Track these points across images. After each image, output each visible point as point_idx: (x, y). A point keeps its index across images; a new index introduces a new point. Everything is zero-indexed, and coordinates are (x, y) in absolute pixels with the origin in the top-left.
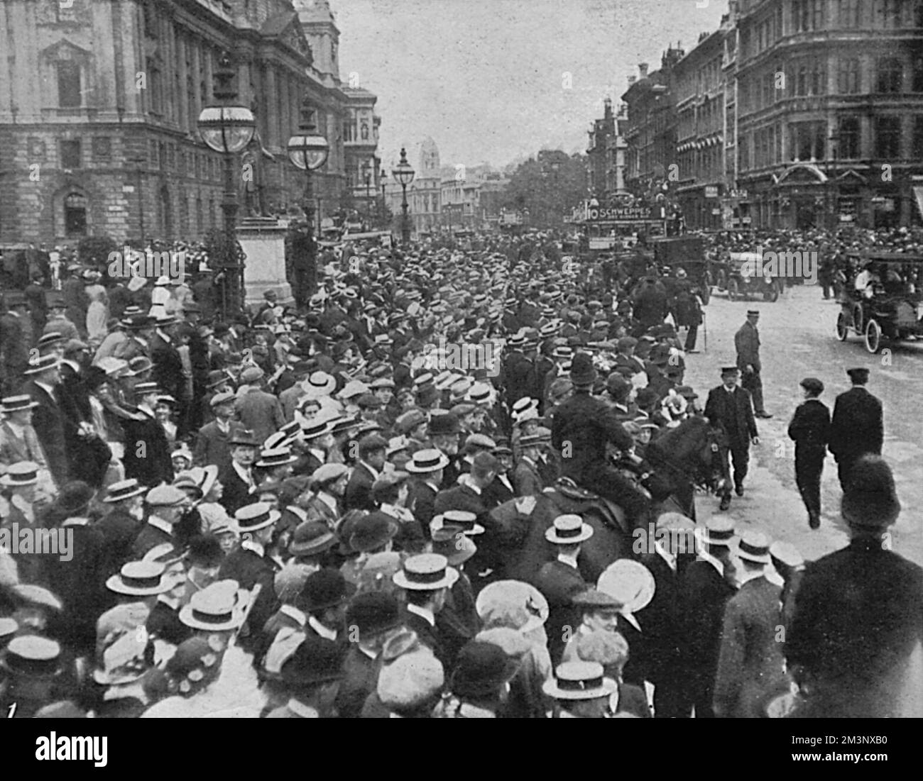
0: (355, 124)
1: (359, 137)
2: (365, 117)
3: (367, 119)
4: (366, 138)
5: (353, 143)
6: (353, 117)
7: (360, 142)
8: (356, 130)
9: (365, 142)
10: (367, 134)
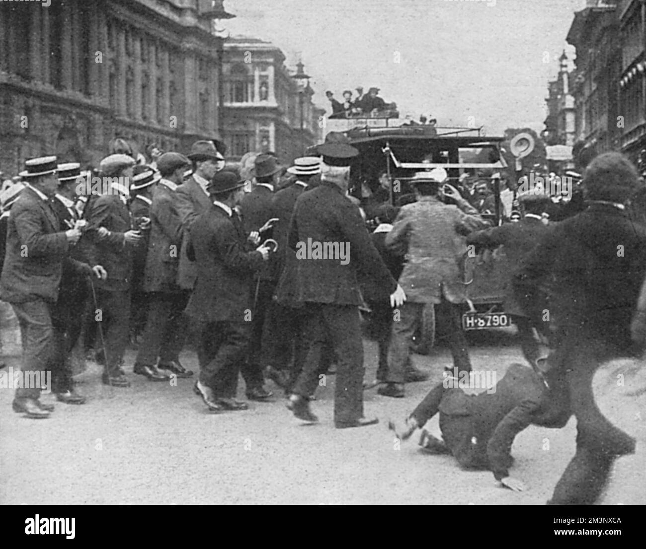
0: (253, 82)
1: (257, 97)
2: (263, 73)
3: (267, 77)
4: (266, 98)
5: (249, 104)
6: (250, 74)
7: (257, 103)
8: (253, 88)
9: (264, 104)
10: (267, 92)
